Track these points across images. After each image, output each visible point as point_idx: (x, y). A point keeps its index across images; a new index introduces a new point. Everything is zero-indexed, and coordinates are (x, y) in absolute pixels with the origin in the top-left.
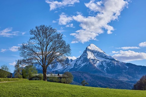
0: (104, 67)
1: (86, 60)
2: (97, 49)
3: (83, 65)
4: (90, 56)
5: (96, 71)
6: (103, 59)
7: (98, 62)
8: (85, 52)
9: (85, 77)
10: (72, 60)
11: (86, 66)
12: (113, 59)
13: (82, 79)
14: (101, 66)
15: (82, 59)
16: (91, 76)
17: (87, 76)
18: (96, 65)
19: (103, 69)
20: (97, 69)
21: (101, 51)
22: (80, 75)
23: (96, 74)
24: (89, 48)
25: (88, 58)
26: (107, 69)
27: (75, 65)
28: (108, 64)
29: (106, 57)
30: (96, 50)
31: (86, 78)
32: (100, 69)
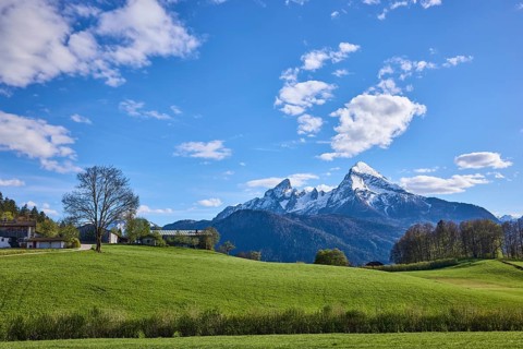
0: (384, 206)
1: (350, 192)
2: (370, 171)
3: (343, 202)
4: (357, 184)
5: (369, 212)
6: (381, 191)
7: (372, 196)
8: (348, 177)
9: (346, 225)
10: (323, 193)
11: (348, 203)
12: (402, 191)
13: (340, 229)
14: (379, 203)
15: (342, 190)
16: (358, 222)
17: (351, 223)
18: (368, 202)
19: (382, 210)
20: (370, 209)
21: (379, 176)
22: (337, 220)
23: (369, 219)
24: (355, 169)
25: (354, 188)
26: (390, 208)
27: (330, 201)
28: (392, 200)
29: (387, 186)
30: (369, 173)
31: (349, 227)
32: (376, 209)
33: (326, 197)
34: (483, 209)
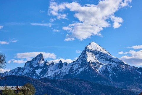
0: (109, 73)
1: (85, 63)
2: (99, 48)
3: (81, 70)
4: (91, 58)
5: (99, 78)
6: (107, 63)
7: (101, 66)
8: (84, 53)
9: (83, 86)
10: (66, 64)
11: (84, 71)
12: (121, 63)
14: (105, 71)
15: (80, 62)
16: (91, 84)
17: (86, 85)
18: (98, 70)
19: (108, 76)
20: (99, 76)
21: (105, 52)
22: (77, 83)
23: (98, 82)
24: (89, 47)
25: (88, 60)
26: (113, 76)
27: (71, 70)
28: (114, 69)
29: (111, 60)
30: (98, 50)
31: (85, 88)
32: (103, 75)
33: (68, 67)
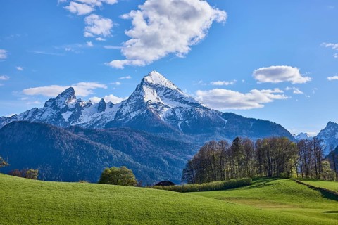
0: (178, 121)
1: (141, 104)
3: (133, 115)
4: (150, 96)
5: (162, 128)
6: (176, 104)
7: (166, 109)
8: (140, 88)
9: (136, 140)
10: (111, 105)
11: (139, 116)
12: (197, 105)
13: (129, 144)
14: (172, 117)
15: (133, 102)
16: (149, 138)
17: (141, 139)
18: (161, 116)
19: (175, 124)
20: (162, 124)
21: (173, 87)
22: (126, 135)
23: (161, 135)
24: (148, 79)
25: (146, 100)
26: (184, 125)
27: (119, 114)
28: (187, 114)
29: (181, 99)
30: (162, 84)
31: (139, 143)
32: (169, 123)
33: (115, 109)
34: (279, 126)
